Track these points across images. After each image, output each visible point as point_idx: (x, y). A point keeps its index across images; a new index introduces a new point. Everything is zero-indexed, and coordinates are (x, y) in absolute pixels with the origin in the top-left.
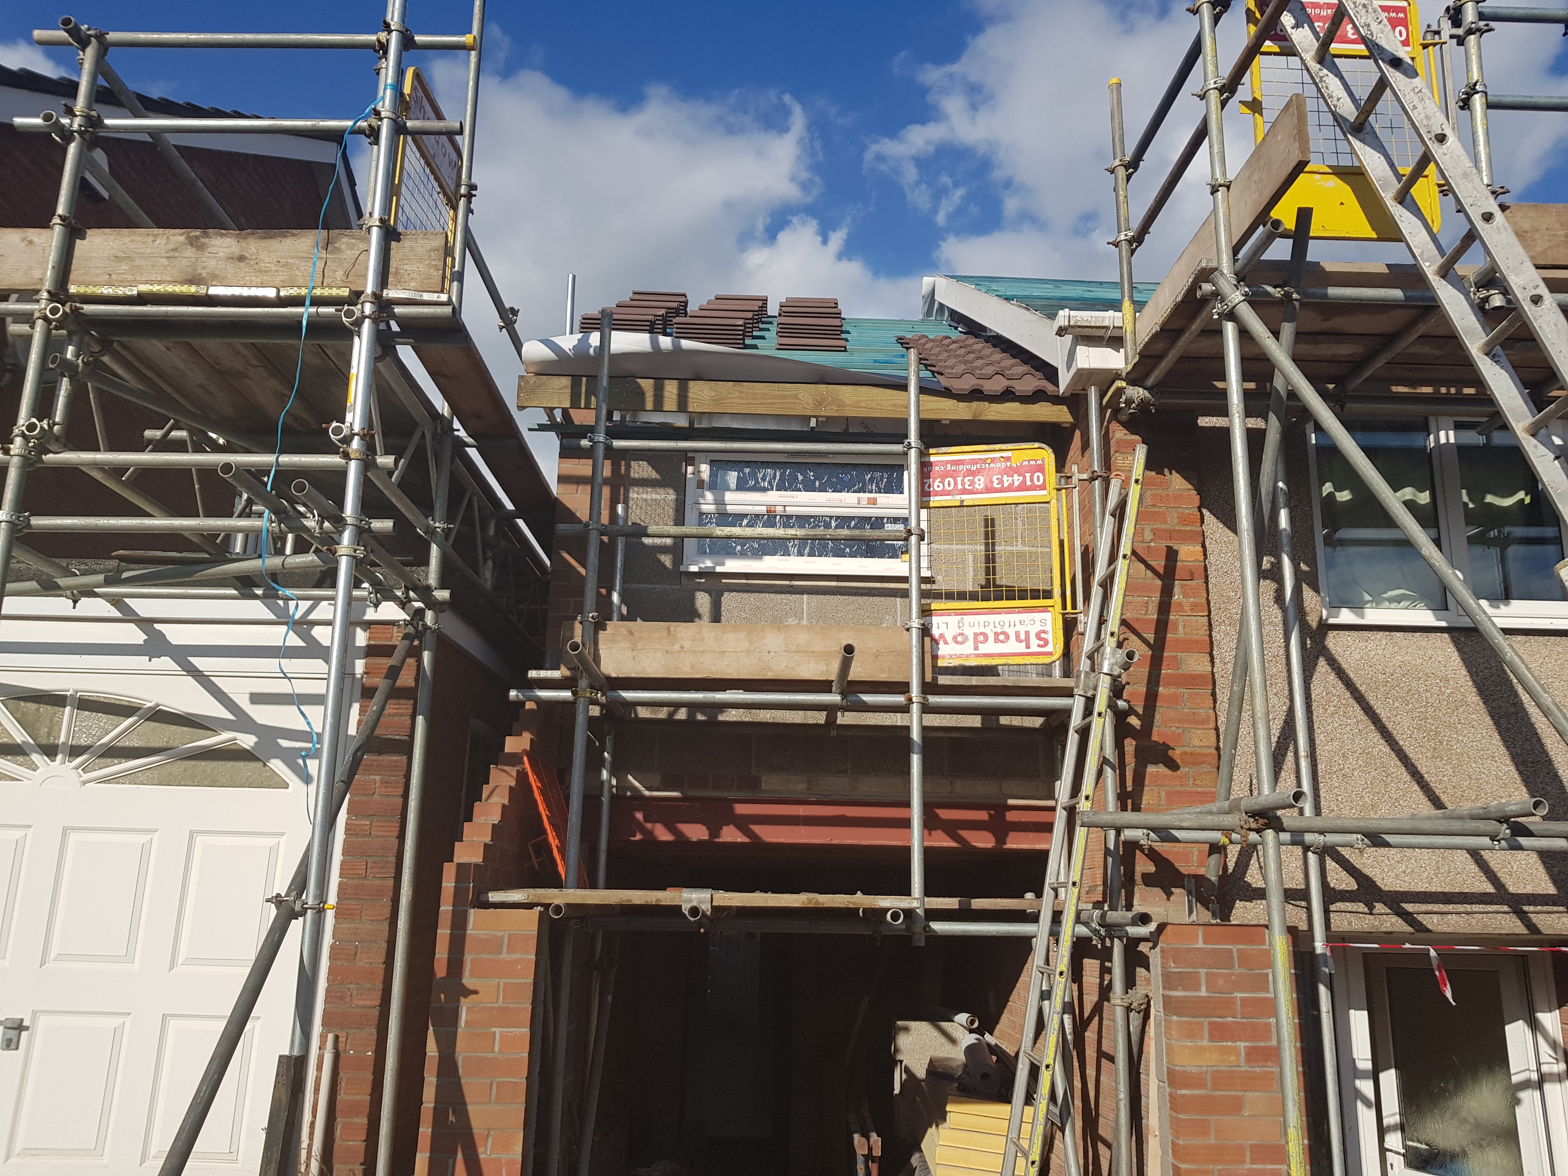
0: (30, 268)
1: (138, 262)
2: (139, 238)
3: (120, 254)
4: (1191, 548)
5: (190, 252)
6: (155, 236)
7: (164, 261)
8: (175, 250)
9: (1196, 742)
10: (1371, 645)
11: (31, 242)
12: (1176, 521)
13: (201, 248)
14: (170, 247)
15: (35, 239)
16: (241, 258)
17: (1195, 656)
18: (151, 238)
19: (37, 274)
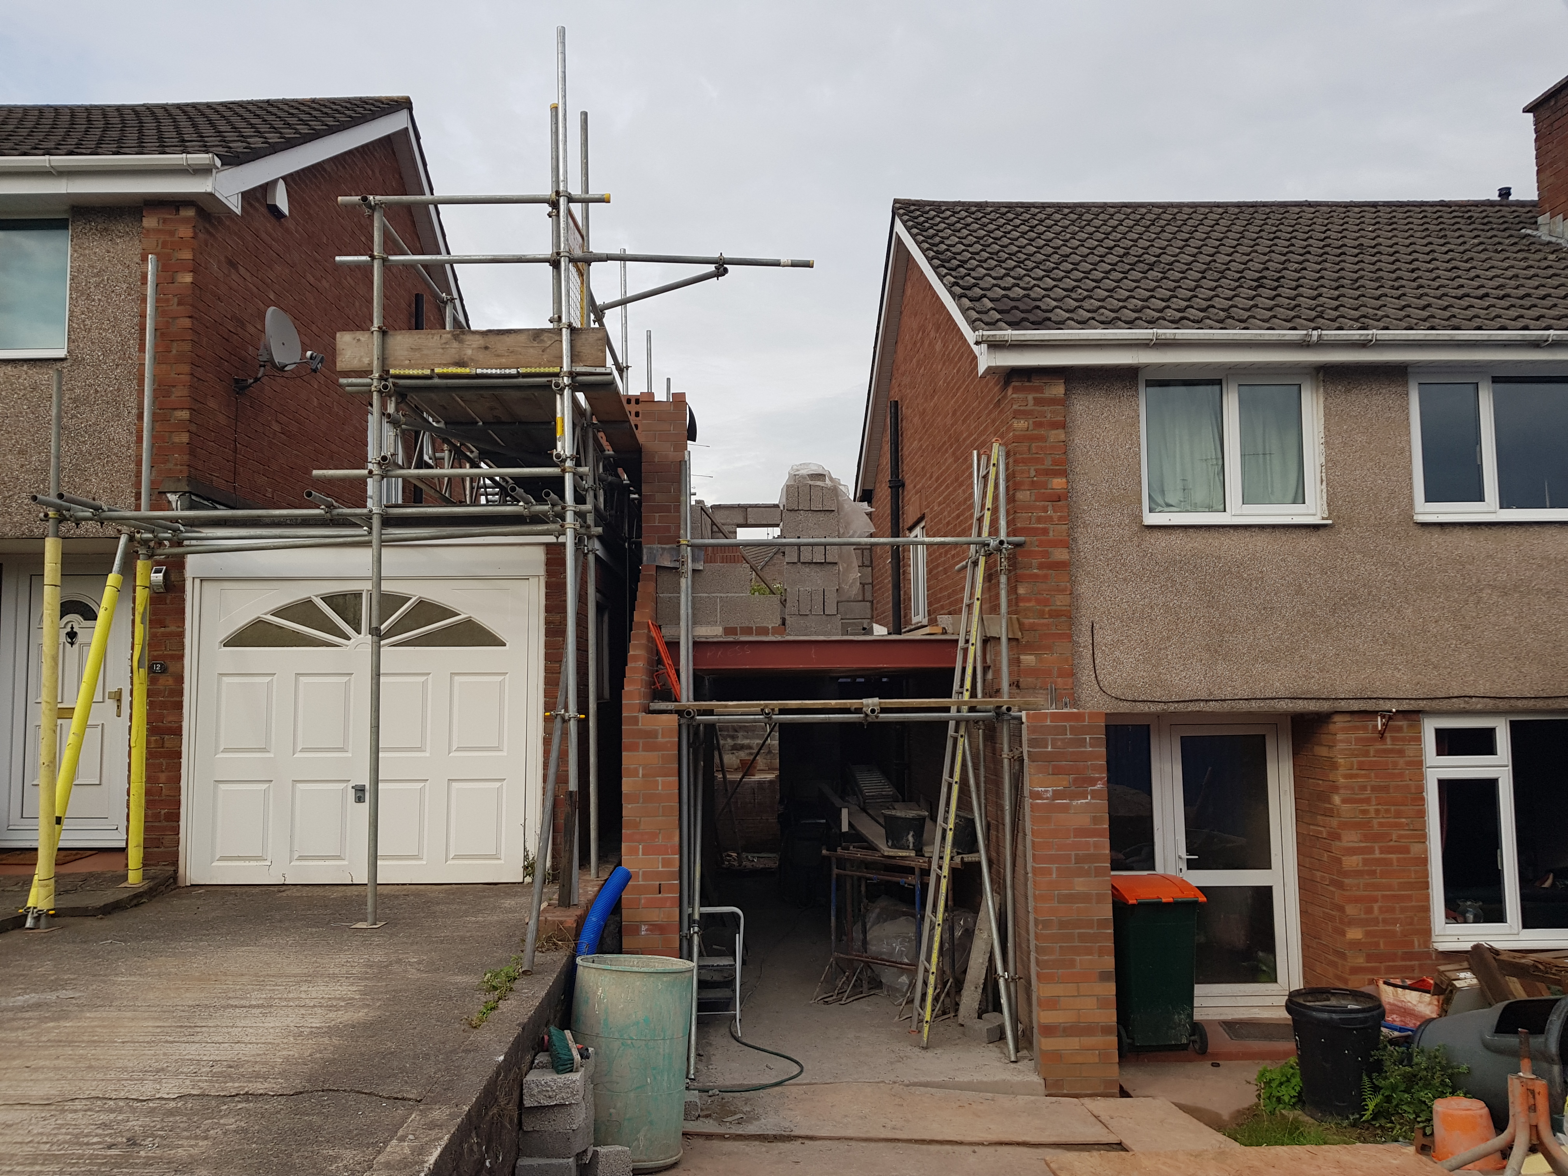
0: (361, 357)
1: (425, 352)
2: (423, 336)
3: (413, 347)
4: (1059, 480)
5: (455, 344)
6: (433, 334)
7: (440, 350)
8: (446, 343)
9: (1059, 603)
10: (1173, 537)
11: (359, 340)
12: (1050, 463)
13: (461, 342)
14: (443, 341)
15: (362, 339)
16: (486, 348)
17: (1060, 550)
18: (430, 336)
19: (366, 361)
